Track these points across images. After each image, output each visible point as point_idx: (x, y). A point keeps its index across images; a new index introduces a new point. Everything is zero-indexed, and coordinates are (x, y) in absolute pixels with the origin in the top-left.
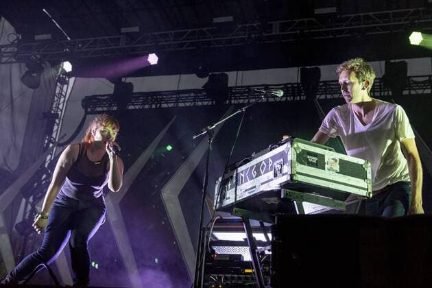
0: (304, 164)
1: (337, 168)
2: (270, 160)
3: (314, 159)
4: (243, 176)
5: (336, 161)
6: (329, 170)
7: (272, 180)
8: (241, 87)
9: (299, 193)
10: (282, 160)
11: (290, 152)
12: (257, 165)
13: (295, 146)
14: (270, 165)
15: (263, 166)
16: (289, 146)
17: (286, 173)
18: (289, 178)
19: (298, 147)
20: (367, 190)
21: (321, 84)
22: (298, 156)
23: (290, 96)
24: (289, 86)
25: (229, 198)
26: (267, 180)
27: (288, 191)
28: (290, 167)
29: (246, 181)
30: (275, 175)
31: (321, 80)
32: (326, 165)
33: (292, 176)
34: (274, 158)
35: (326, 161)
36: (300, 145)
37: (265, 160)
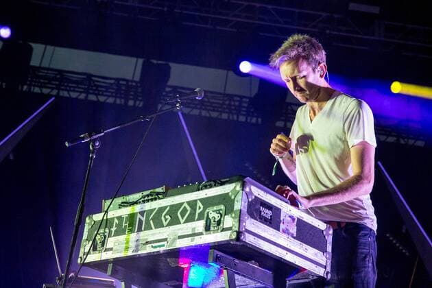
0: (255, 219)
1: (294, 230)
2: (199, 204)
3: (267, 213)
4: (144, 219)
5: (293, 219)
6: (284, 232)
7: (201, 234)
8: (48, 69)
9: (231, 258)
10: (222, 207)
11: (239, 197)
12: (172, 206)
13: (247, 189)
14: (198, 211)
15: (185, 210)
16: (238, 188)
17: (230, 229)
18: (234, 236)
19: (251, 193)
20: (325, 267)
21: (168, 89)
22: (250, 205)
23: (121, 98)
24: (121, 82)
25: (111, 249)
26: (190, 233)
27: (220, 254)
28: (237, 220)
29: (148, 228)
30: (207, 228)
31: (169, 83)
32: (281, 224)
33: (239, 233)
34: (208, 202)
35: (282, 219)
36: (254, 189)
37: (189, 203)
